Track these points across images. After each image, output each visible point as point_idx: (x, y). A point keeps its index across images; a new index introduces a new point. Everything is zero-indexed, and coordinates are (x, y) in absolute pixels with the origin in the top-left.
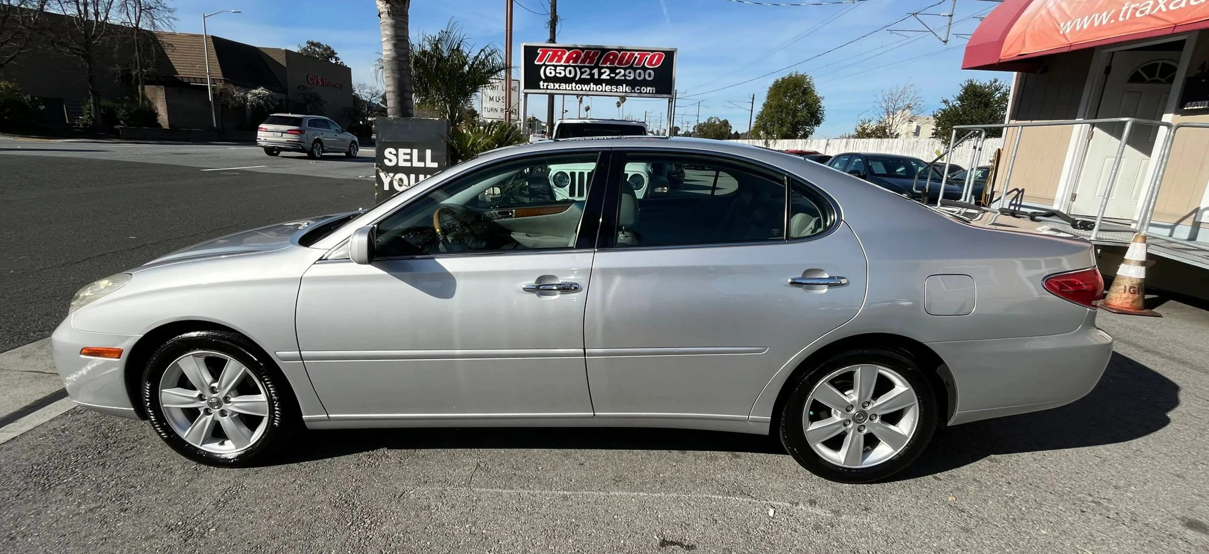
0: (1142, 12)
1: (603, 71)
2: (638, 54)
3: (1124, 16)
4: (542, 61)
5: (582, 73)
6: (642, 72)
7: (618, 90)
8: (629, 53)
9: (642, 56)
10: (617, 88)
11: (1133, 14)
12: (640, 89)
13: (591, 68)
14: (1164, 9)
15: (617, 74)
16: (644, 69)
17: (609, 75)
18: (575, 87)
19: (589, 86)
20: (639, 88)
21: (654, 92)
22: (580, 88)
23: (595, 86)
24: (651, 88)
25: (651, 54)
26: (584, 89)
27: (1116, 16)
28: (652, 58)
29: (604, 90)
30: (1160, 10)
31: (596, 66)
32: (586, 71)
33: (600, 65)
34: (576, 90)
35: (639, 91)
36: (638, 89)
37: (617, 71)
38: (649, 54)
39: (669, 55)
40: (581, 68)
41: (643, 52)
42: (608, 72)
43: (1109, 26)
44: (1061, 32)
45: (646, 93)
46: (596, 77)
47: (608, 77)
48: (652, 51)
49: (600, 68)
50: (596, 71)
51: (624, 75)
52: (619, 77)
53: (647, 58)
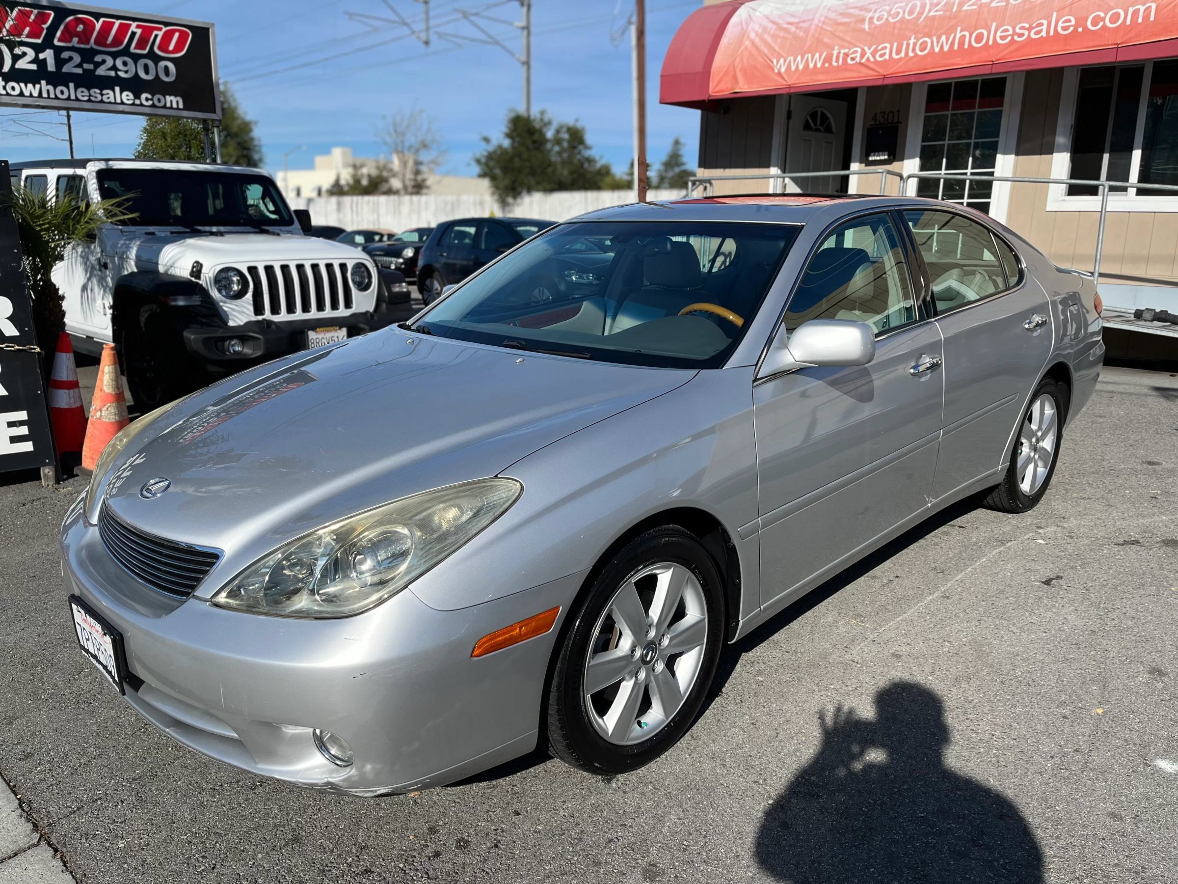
0: (853, 59)
1: (65, 55)
2: (138, 27)
3: (837, 61)
5: (16, 58)
6: (150, 63)
7: (105, 99)
8: (117, 23)
9: (147, 32)
10: (102, 95)
11: (845, 60)
12: (152, 99)
13: (38, 49)
14: (872, 59)
15: (98, 65)
16: (156, 59)
17: (79, 66)
19: (38, 86)
20: (149, 96)
21: (181, 106)
22: (17, 92)
23: (51, 88)
24: (172, 98)
25: (165, 29)
26: (27, 93)
27: (828, 59)
28: (168, 36)
29: (73, 97)
30: (868, 59)
31: (48, 43)
32: (24, 54)
33: (56, 42)
34: (8, 94)
35: (150, 103)
36: (147, 99)
37: (98, 58)
38: (160, 29)
39: (201, 35)
40: (11, 46)
41: (148, 24)
42: (77, 59)
43: (823, 71)
44: (776, 71)
45: (165, 107)
46: (51, 67)
47: (79, 71)
48: (166, 24)
49: (58, 51)
50: (48, 55)
51: (114, 68)
52: (101, 71)
53: (156, 36)
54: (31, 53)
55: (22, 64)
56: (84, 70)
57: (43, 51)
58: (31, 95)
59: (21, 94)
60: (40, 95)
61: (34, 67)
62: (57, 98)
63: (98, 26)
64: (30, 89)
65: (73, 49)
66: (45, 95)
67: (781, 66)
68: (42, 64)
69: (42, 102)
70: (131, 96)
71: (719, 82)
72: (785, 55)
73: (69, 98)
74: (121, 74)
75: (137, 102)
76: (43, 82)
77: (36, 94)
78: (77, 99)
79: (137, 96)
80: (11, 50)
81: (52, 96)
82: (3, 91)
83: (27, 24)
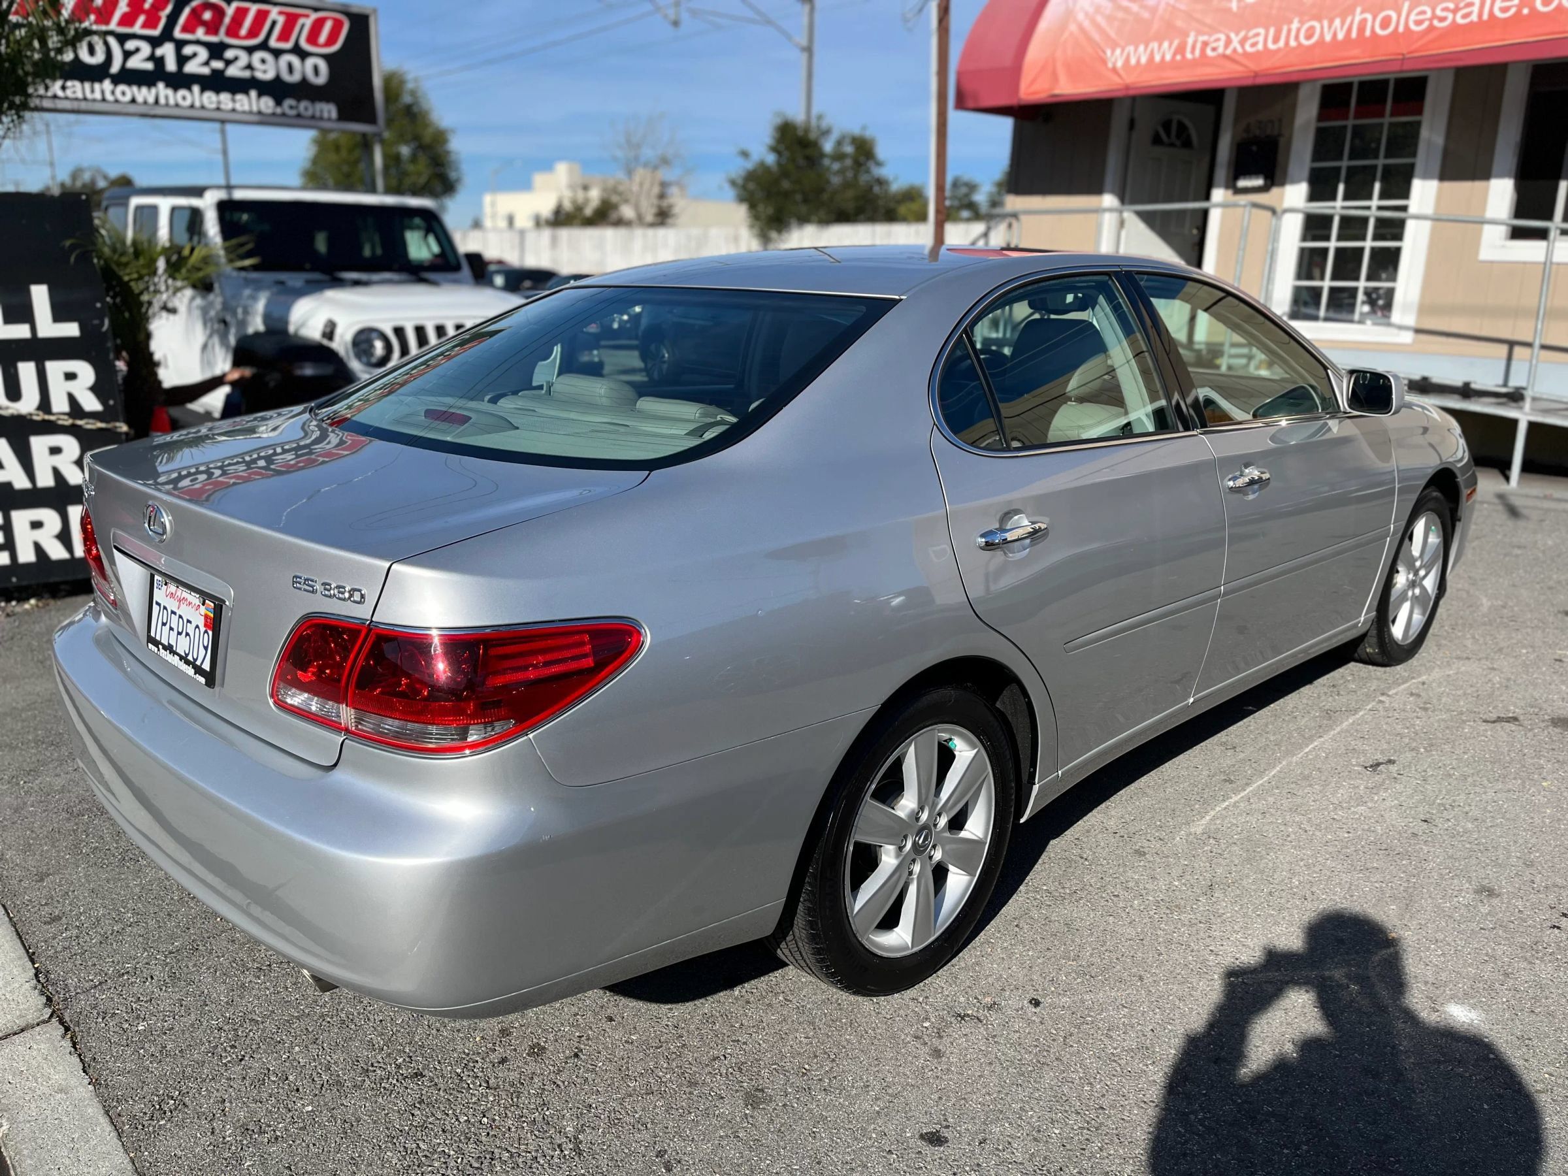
0: (1214, 49)
1: (188, 50)
2: (281, 13)
3: (1193, 52)
5: (127, 55)
6: (295, 61)
7: (237, 106)
9: (291, 20)
10: (234, 101)
11: (1203, 51)
12: (297, 107)
13: (155, 42)
14: (1240, 50)
15: (228, 63)
16: (302, 54)
17: (207, 63)
18: (113, 93)
19: (153, 90)
20: (294, 103)
21: (334, 116)
22: (128, 98)
23: (170, 92)
24: (323, 105)
25: (314, 16)
26: (140, 99)
27: (1181, 49)
28: (318, 25)
29: (197, 104)
30: (1235, 50)
31: (167, 35)
32: (137, 50)
33: (177, 34)
34: (117, 101)
35: (295, 112)
36: (291, 107)
37: (229, 54)
38: (307, 16)
39: (360, 23)
40: (122, 39)
41: (296, 11)
42: (203, 54)
43: (1174, 65)
44: (1110, 66)
45: (312, 116)
46: (171, 65)
47: (206, 71)
48: (316, 9)
49: (180, 45)
50: (167, 51)
51: (249, 67)
52: (233, 71)
53: (303, 26)
54: (146, 49)
55: (135, 63)
56: (212, 70)
57: (161, 45)
58: (145, 103)
59: (133, 101)
60: (157, 102)
61: (149, 66)
62: (177, 105)
63: (229, 13)
64: (144, 94)
65: (198, 42)
66: (162, 101)
67: (1116, 58)
68: (159, 62)
69: (158, 111)
70: (271, 103)
71: (1033, 81)
72: (1122, 43)
73: (192, 106)
74: (259, 75)
75: (279, 110)
76: (160, 85)
77: (151, 100)
78: (203, 107)
79: (279, 102)
80: (122, 45)
81: (171, 103)
82: (109, 97)
83: (141, 11)
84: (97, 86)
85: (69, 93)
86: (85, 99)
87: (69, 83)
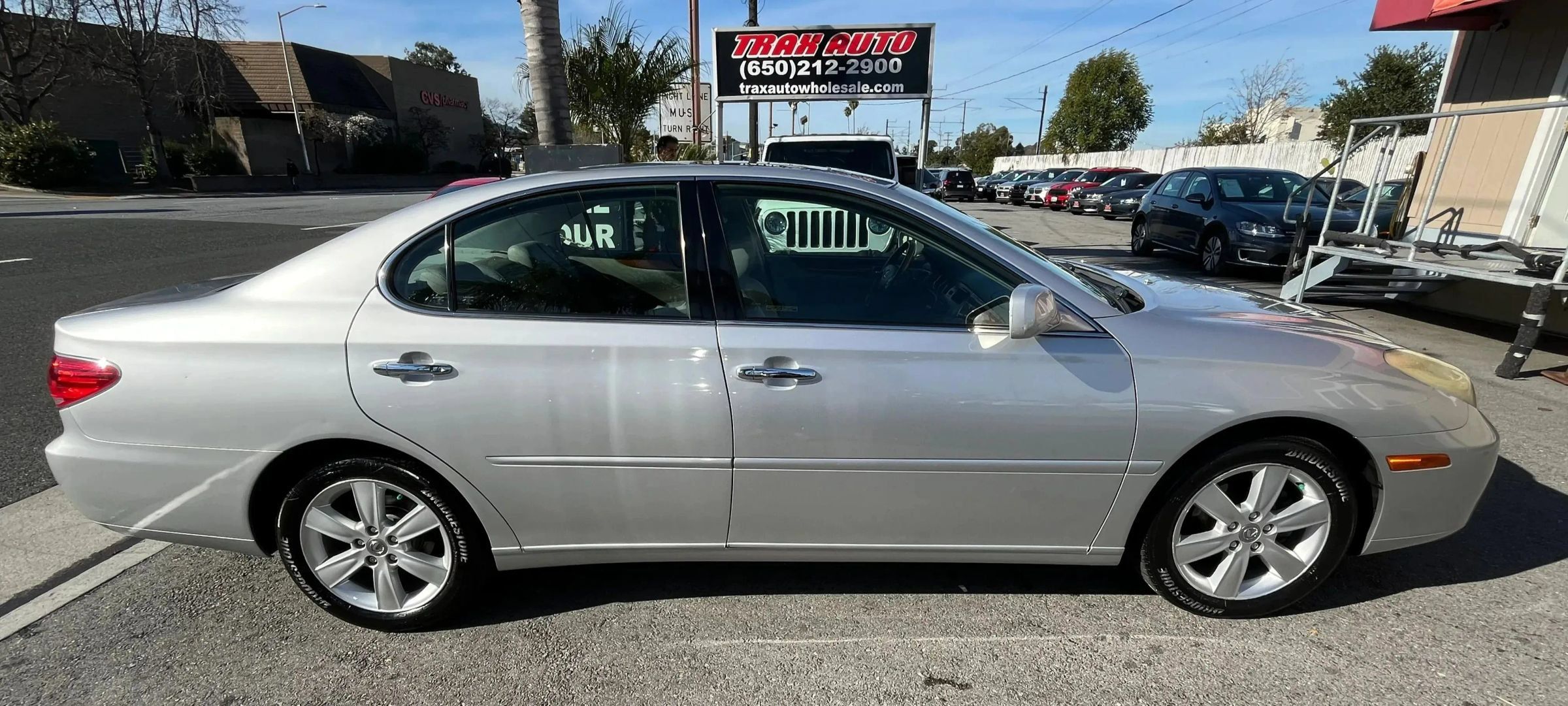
1: (828, 62)
2: (878, 36)
4: (741, 54)
5: (798, 68)
6: (884, 61)
7: (850, 91)
8: (865, 34)
9: (884, 38)
10: (848, 88)
12: (882, 88)
13: (812, 60)
15: (848, 67)
16: (888, 56)
17: (837, 69)
18: (789, 90)
19: (809, 86)
20: (880, 86)
21: (902, 91)
22: (796, 91)
23: (817, 86)
24: (897, 85)
25: (898, 34)
26: (802, 92)
28: (899, 39)
29: (830, 92)
31: (819, 56)
32: (803, 65)
33: (824, 55)
34: (791, 93)
35: (880, 90)
36: (878, 88)
37: (849, 62)
38: (894, 35)
39: (923, 35)
40: (796, 60)
41: (885, 31)
42: (836, 63)
45: (890, 92)
46: (819, 72)
47: (836, 72)
49: (824, 60)
50: (818, 64)
51: (859, 68)
52: (850, 71)
53: (891, 40)
54: (807, 64)
55: (801, 72)
56: (839, 72)
57: (814, 62)
58: (804, 93)
59: (799, 93)
60: (810, 93)
61: (808, 73)
62: (820, 93)
63: (851, 39)
64: (804, 88)
65: (834, 58)
66: (812, 91)
68: (812, 70)
69: (810, 97)
70: (868, 87)
73: (827, 93)
74: (864, 72)
75: (872, 91)
76: (813, 83)
77: (807, 91)
78: (832, 93)
79: (872, 87)
80: (796, 64)
81: (817, 92)
82: (787, 92)
84: (782, 86)
85: (769, 91)
86: (777, 94)
87: (770, 87)
